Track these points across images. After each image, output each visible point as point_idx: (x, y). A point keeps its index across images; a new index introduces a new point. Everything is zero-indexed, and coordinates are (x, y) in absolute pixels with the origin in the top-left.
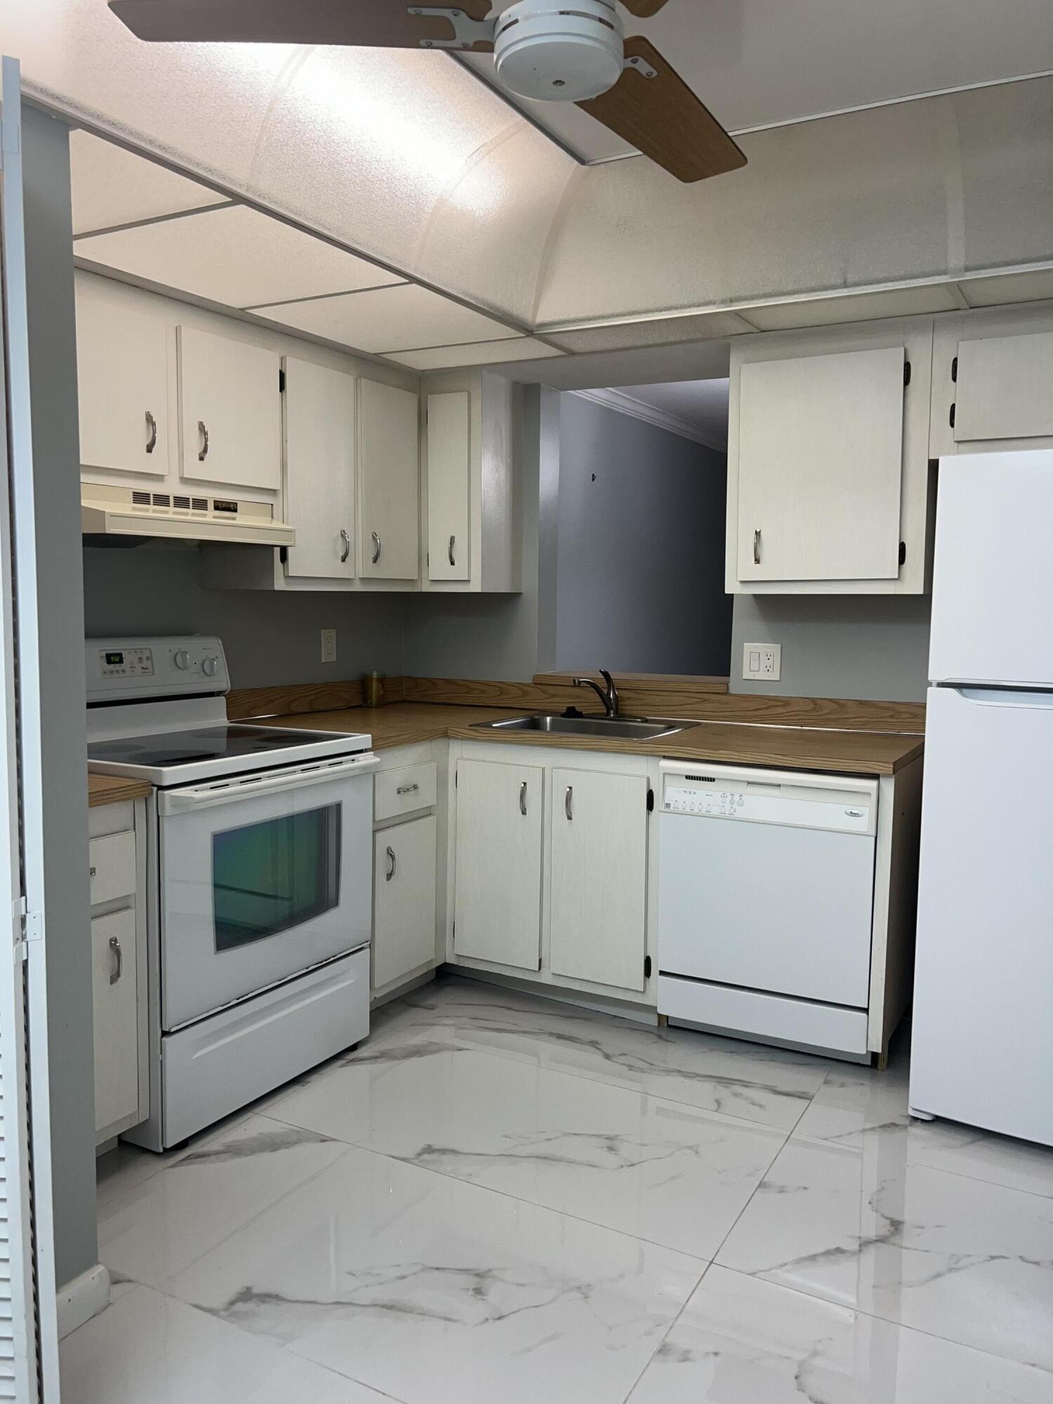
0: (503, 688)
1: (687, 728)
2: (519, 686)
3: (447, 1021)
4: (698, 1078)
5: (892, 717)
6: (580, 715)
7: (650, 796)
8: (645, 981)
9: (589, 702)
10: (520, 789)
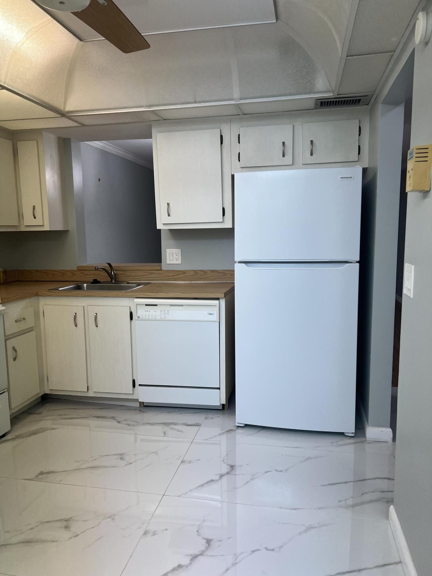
0: (63, 273)
1: (145, 285)
2: (71, 271)
3: (48, 418)
4: (156, 425)
5: (224, 276)
6: (99, 282)
7: (131, 314)
8: (133, 389)
9: (103, 277)
10: (74, 316)
